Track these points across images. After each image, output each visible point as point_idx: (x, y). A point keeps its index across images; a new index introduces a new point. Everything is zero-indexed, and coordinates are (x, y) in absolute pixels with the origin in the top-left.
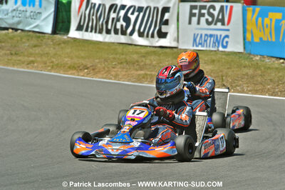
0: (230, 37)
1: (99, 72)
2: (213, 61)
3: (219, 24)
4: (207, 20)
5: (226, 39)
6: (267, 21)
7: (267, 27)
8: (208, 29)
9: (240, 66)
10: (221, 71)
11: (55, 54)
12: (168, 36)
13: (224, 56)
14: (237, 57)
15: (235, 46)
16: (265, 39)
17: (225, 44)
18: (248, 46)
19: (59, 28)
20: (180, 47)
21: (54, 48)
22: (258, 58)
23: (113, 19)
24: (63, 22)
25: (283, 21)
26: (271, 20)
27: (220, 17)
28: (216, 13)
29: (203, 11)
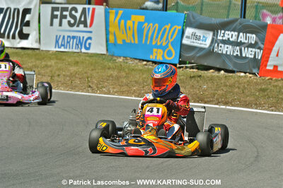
0: (93, 39)
2: (77, 62)
3: (81, 26)
4: (69, 22)
5: (89, 41)
6: (129, 23)
7: (130, 29)
9: (104, 68)
10: (86, 73)
12: (30, 37)
13: (87, 58)
14: (101, 59)
15: (98, 48)
16: (128, 41)
17: (88, 46)
18: (113, 50)
20: (43, 48)
22: (121, 60)
25: (146, 24)
26: (134, 22)
27: (83, 19)
28: (78, 15)
29: (64, 13)
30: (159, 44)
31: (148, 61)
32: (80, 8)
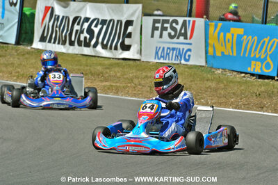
0: (192, 51)
3: (182, 38)
4: (169, 34)
5: (189, 53)
6: (229, 36)
7: (229, 42)
8: (170, 43)
9: (202, 79)
11: (20, 64)
12: (132, 49)
13: (186, 69)
14: (199, 70)
15: (198, 60)
16: (225, 53)
17: (187, 58)
18: (211, 61)
19: (22, 39)
20: (142, 60)
21: (19, 59)
22: (219, 72)
23: (77, 31)
24: (26, 33)
25: (245, 37)
26: (233, 35)
27: (183, 31)
28: (178, 27)
29: (166, 25)
30: (257, 56)
31: (246, 73)
32: (181, 20)
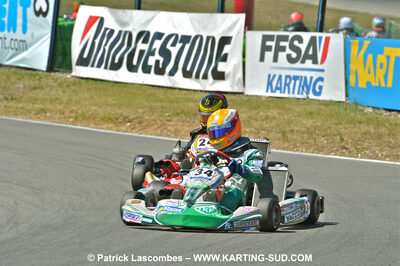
0: (325, 80)
1: (148, 126)
2: (311, 113)
3: (309, 62)
4: (289, 56)
5: (319, 83)
8: (290, 69)
11: (70, 100)
14: (342, 109)
15: (334, 92)
17: (318, 90)
23: (142, 52)
27: (311, 52)
28: (303, 47)
29: (282, 44)
32: (306, 36)
